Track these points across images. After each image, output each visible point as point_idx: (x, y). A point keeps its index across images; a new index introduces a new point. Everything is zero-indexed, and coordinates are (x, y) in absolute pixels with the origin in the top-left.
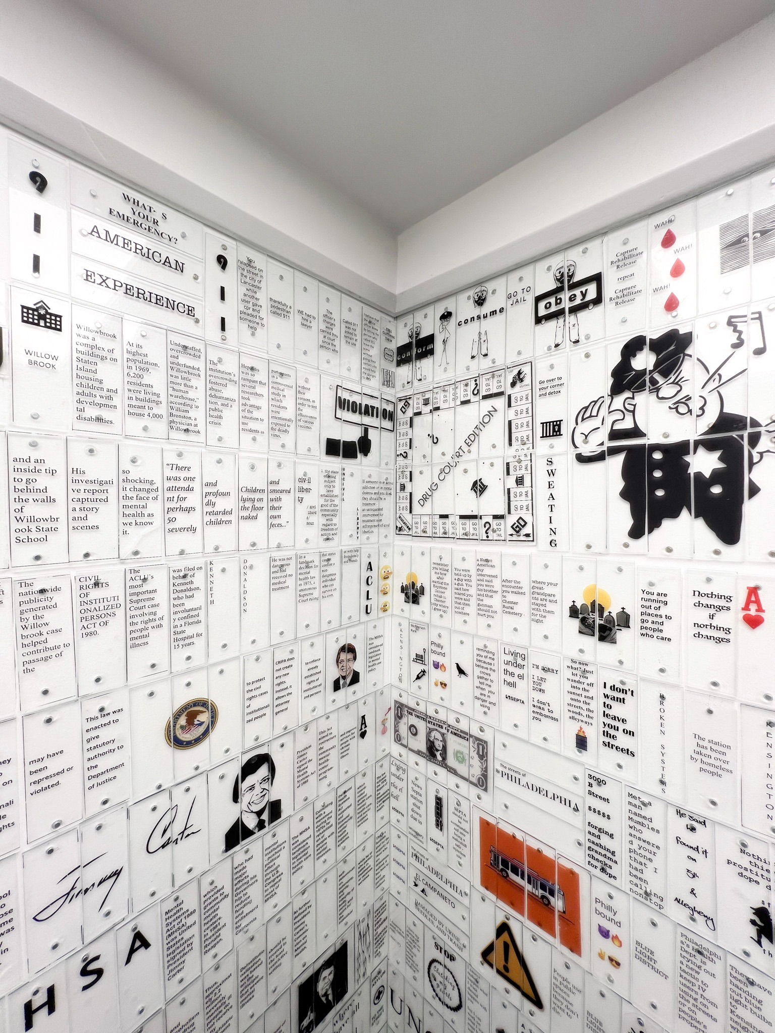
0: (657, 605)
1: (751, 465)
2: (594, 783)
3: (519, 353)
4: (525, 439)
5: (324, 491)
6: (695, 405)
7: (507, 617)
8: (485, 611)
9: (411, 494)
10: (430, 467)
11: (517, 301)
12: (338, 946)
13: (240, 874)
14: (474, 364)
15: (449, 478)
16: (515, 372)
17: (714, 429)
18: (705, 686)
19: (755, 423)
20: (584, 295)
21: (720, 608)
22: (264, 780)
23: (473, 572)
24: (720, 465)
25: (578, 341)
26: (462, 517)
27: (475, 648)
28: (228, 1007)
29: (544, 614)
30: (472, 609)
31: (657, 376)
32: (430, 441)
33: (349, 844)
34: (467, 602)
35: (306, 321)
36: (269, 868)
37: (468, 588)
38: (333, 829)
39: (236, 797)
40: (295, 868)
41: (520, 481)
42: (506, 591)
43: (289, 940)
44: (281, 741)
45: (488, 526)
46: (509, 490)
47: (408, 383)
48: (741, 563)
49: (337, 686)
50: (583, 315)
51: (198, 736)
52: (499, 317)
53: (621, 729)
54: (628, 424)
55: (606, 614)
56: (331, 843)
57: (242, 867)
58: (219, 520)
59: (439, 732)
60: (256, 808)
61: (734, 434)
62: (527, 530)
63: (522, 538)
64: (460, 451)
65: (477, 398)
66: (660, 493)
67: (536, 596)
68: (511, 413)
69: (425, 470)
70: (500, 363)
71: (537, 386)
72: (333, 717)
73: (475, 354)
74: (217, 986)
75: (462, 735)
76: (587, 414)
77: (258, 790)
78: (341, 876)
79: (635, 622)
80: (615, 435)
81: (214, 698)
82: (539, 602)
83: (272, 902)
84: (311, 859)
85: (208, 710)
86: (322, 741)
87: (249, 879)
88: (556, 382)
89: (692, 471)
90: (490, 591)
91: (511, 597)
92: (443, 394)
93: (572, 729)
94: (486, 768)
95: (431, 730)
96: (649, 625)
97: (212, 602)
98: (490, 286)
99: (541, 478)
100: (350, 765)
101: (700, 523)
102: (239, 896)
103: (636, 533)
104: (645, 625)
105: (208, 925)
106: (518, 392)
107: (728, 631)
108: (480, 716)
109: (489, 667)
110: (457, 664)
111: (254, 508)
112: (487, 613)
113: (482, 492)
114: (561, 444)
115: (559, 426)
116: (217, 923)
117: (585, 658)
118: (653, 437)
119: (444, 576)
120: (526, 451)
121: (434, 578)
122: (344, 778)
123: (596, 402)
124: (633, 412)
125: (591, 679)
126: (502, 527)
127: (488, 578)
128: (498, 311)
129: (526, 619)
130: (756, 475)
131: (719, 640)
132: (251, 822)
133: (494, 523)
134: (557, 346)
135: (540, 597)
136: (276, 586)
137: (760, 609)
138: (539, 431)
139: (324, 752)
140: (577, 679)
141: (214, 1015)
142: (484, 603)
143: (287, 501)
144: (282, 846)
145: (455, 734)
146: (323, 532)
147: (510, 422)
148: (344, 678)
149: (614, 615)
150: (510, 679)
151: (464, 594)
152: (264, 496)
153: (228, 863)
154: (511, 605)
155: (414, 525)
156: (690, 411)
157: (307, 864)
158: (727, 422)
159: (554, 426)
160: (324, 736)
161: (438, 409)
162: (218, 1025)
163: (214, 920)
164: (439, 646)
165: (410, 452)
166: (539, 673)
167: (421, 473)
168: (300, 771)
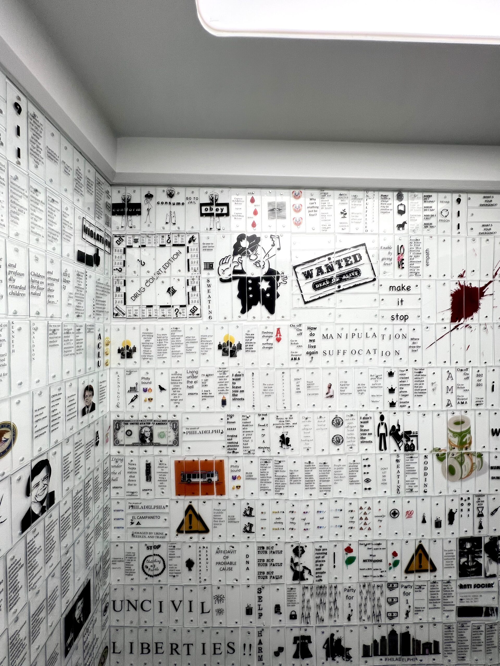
0: (251, 339)
1: (277, 287)
2: (229, 417)
3: (192, 227)
4: (196, 269)
5: (76, 285)
6: (262, 264)
7: (188, 355)
8: (175, 354)
9: (125, 294)
10: (138, 279)
11: (191, 202)
12: (86, 584)
13: (31, 547)
14: (167, 227)
15: (152, 285)
16: (191, 236)
17: (267, 274)
18: (265, 365)
19: (278, 273)
20: (222, 210)
21: (270, 337)
22: (45, 478)
23: (169, 336)
24: (269, 287)
25: (220, 229)
26: (161, 307)
27: (170, 375)
28: (23, 646)
29: (207, 350)
30: (168, 355)
31: (249, 251)
32: (139, 264)
33: (91, 516)
34: (165, 351)
35: (67, 170)
36: (48, 539)
37: (165, 344)
38: (82, 507)
39: (28, 492)
40: (62, 537)
41: (194, 289)
42: (188, 342)
43: (59, 588)
44: (54, 451)
45: (177, 311)
46: (188, 293)
47: (122, 227)
48: (275, 321)
49: (84, 413)
50: (221, 218)
51: (4, 449)
52: (181, 207)
53: (239, 391)
54: (239, 268)
55: (233, 345)
56: (81, 516)
57: (32, 542)
58: (17, 292)
59: (148, 427)
60: (40, 499)
61: (273, 276)
62: (198, 312)
63: (195, 316)
64: (160, 271)
65: (169, 245)
66: (251, 296)
67: (203, 342)
68: (189, 256)
69: (135, 280)
70: (182, 229)
71: (202, 246)
72: (82, 433)
73: (168, 221)
74: (17, 633)
75: (163, 422)
76: (224, 262)
77: (41, 485)
78: (88, 536)
79: (243, 347)
80: (235, 272)
81: (15, 421)
82: (204, 345)
83: (50, 564)
84: (71, 530)
85: (11, 430)
86: (77, 449)
87: (36, 549)
88: (210, 245)
89: (261, 288)
90: (179, 344)
91: (189, 345)
92: (147, 239)
93: (220, 398)
94: (178, 434)
95: (142, 428)
96: (248, 347)
97: (14, 351)
98: (176, 190)
99: (204, 288)
100: (90, 464)
101: (263, 308)
102: (31, 563)
103: (243, 312)
104: (247, 347)
105: (12, 589)
106: (191, 245)
107: (272, 344)
108: (173, 409)
109: (178, 382)
110: (160, 386)
111: (39, 288)
112: (177, 355)
113: (173, 294)
114: (213, 274)
115: (212, 265)
116: (17, 586)
117: (225, 366)
118: (248, 275)
119: (150, 339)
120: (196, 275)
121: (143, 341)
122: (88, 472)
123: (228, 257)
124: (242, 263)
125: (227, 374)
126: (185, 311)
127: (178, 337)
128: (181, 204)
129: (197, 355)
130: (279, 290)
131: (270, 348)
132: (36, 509)
133: (181, 310)
134: (211, 229)
135: (205, 343)
136: (51, 344)
137: (280, 336)
138: (203, 266)
139: (78, 456)
140: (222, 375)
141: (16, 655)
142: (176, 350)
143: (57, 286)
144: (55, 523)
145: (159, 424)
146: (77, 311)
147: (188, 260)
148: (88, 407)
149: (236, 345)
150: (190, 385)
151: (163, 347)
152: (44, 280)
153: (23, 542)
154: (191, 349)
155: (128, 311)
156: (260, 266)
157: (69, 532)
158: (271, 272)
159: (210, 265)
160: (77, 445)
161: (144, 246)
162: (18, 661)
163: (15, 585)
164: (148, 379)
165: (124, 269)
166: (205, 378)
167: (132, 281)
168: (65, 470)
